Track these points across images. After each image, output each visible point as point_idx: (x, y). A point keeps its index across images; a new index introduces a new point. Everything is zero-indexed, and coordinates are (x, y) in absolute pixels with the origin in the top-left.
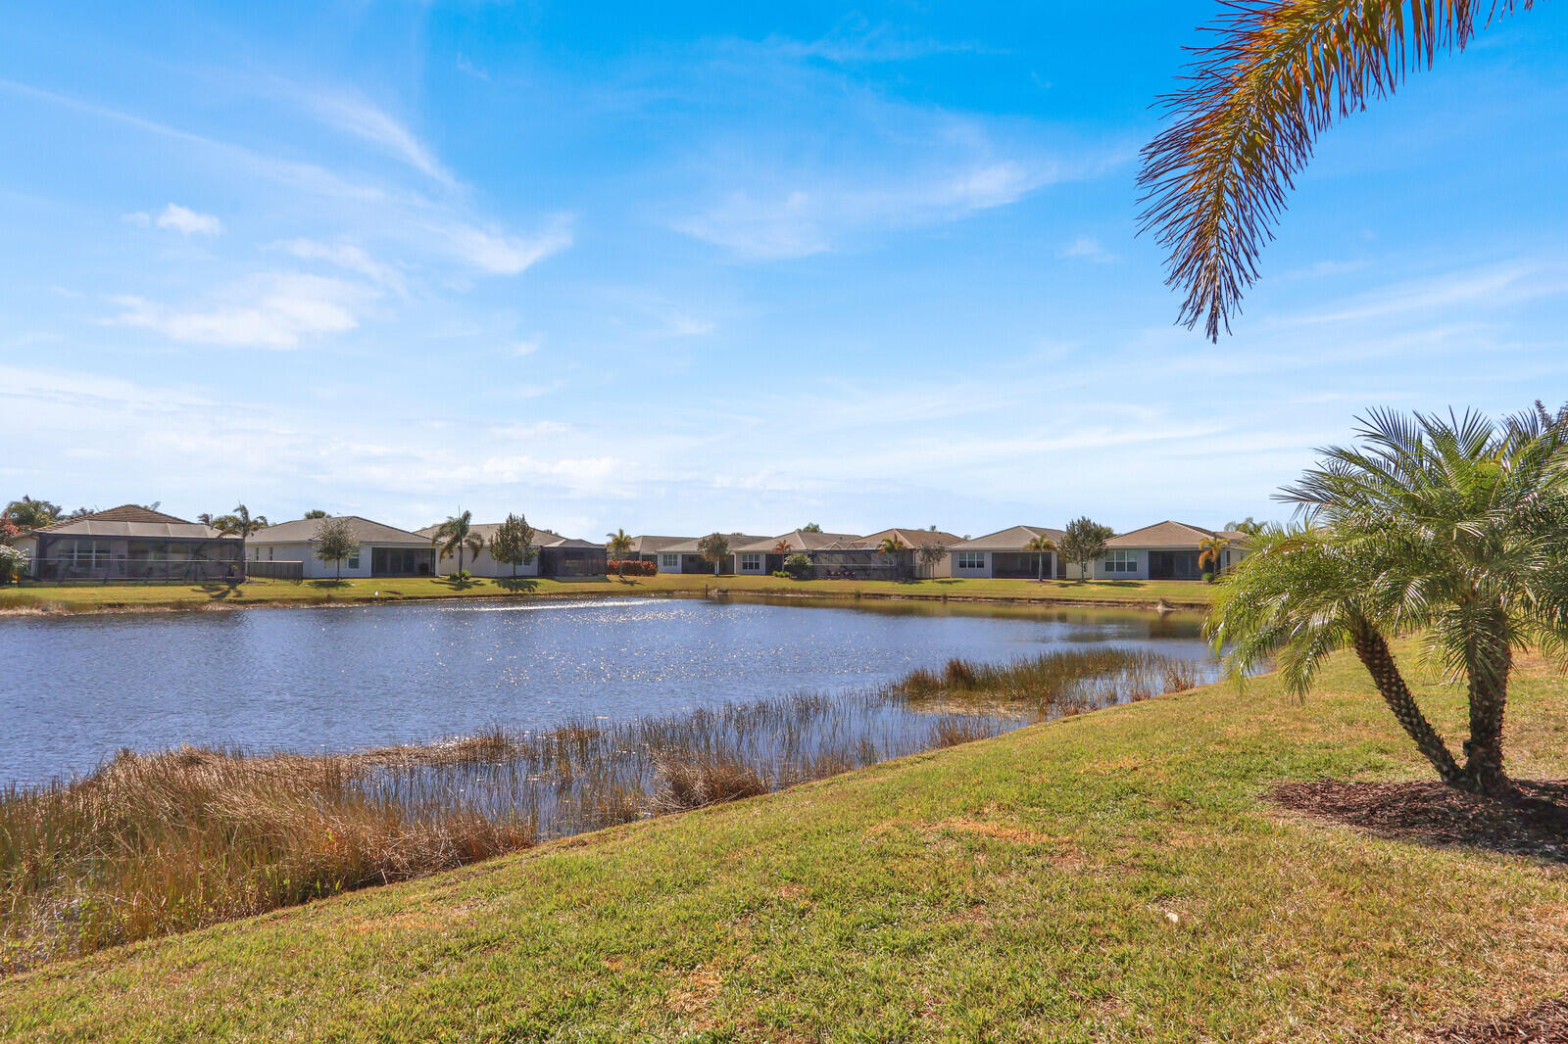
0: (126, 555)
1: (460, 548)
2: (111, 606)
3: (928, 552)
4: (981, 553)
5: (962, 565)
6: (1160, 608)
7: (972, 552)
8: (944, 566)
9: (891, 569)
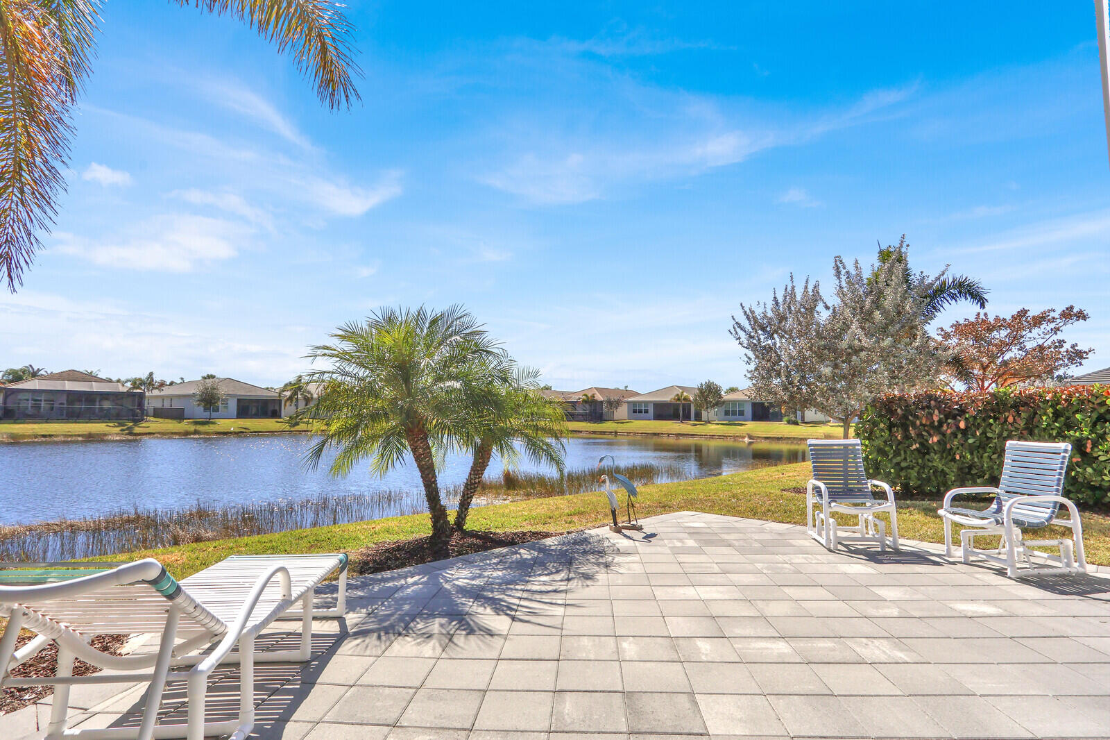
0: (65, 402)
1: (297, 399)
2: (44, 436)
3: (610, 403)
4: (646, 403)
5: (635, 411)
6: (746, 440)
7: (640, 403)
8: (622, 411)
9: (586, 414)
